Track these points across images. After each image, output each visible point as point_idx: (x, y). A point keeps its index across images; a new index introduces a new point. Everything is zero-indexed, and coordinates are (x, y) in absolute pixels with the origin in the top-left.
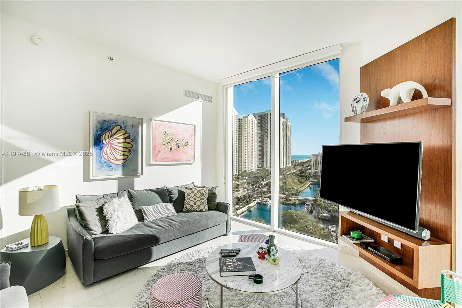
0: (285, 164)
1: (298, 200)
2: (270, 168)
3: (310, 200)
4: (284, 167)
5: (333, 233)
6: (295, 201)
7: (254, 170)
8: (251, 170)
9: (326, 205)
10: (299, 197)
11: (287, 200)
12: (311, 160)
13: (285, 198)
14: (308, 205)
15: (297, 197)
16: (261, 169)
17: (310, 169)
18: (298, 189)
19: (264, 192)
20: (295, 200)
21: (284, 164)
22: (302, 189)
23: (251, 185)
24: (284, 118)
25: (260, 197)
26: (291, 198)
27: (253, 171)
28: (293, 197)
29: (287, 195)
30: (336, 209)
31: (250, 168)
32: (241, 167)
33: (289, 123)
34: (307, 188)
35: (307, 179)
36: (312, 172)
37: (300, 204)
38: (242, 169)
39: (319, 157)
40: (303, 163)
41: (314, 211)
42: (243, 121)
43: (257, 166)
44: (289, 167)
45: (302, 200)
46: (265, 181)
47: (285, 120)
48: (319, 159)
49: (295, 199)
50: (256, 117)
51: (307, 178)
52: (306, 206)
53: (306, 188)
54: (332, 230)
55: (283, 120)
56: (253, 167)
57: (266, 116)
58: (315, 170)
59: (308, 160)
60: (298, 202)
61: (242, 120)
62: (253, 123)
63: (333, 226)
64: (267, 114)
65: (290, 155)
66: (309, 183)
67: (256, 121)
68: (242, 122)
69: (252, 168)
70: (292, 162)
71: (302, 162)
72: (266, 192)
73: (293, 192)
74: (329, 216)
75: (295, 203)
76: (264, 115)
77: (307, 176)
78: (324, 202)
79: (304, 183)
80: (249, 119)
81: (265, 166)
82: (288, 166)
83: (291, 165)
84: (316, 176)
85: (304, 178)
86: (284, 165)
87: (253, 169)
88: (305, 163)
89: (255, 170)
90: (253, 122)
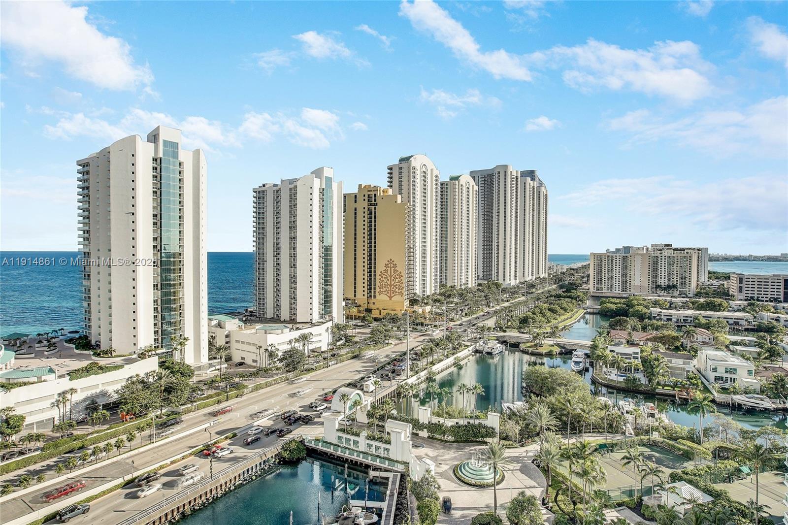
0: (534, 272)
1: (559, 345)
2: (504, 280)
3: (582, 347)
4: (534, 279)
5: (628, 416)
6: (551, 348)
7: (472, 284)
8: (464, 284)
9: (616, 356)
10: (561, 340)
11: (536, 345)
12: (589, 264)
13: (531, 342)
14: (578, 356)
15: (555, 340)
16: (486, 282)
17: (587, 282)
18: (559, 325)
19: (489, 329)
20: (550, 345)
21: (532, 274)
22: (568, 323)
23: (464, 314)
24: (533, 179)
25: (480, 338)
26: (543, 342)
27: (470, 287)
28: (546, 339)
29: (535, 335)
30: (636, 365)
31: (464, 281)
32: (446, 279)
33: (543, 189)
34: (579, 321)
35: (580, 303)
36: (592, 290)
37: (561, 354)
38: (446, 282)
39: (606, 259)
40: (573, 271)
41: (591, 369)
42: (449, 187)
43: (478, 276)
44: (544, 278)
45: (566, 346)
46: (493, 307)
47: (536, 184)
48: (606, 261)
49: (551, 343)
50: (476, 179)
51: (580, 300)
52: (574, 359)
53: (576, 322)
54: (627, 409)
55: (532, 185)
56: (470, 279)
57: (497, 176)
58: (596, 286)
59: (584, 264)
60: (557, 350)
61: (447, 184)
62: (471, 191)
63: (629, 402)
64: (499, 173)
65: (545, 255)
66: (581, 312)
67: (476, 188)
68: (447, 188)
69: (467, 281)
70: (550, 268)
71: (571, 269)
72: (494, 329)
73: (549, 330)
74: (622, 380)
75: (551, 351)
76: (492, 175)
77: (578, 296)
78: (611, 351)
79: (572, 311)
80: (461, 183)
81: (494, 278)
82: (542, 277)
83: (547, 274)
84: (598, 296)
85: (574, 301)
86: (532, 276)
87: (470, 282)
88: (577, 270)
89: (474, 285)
90: (471, 188)
